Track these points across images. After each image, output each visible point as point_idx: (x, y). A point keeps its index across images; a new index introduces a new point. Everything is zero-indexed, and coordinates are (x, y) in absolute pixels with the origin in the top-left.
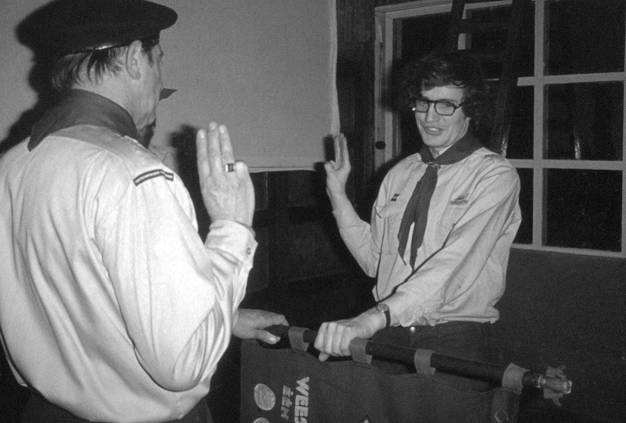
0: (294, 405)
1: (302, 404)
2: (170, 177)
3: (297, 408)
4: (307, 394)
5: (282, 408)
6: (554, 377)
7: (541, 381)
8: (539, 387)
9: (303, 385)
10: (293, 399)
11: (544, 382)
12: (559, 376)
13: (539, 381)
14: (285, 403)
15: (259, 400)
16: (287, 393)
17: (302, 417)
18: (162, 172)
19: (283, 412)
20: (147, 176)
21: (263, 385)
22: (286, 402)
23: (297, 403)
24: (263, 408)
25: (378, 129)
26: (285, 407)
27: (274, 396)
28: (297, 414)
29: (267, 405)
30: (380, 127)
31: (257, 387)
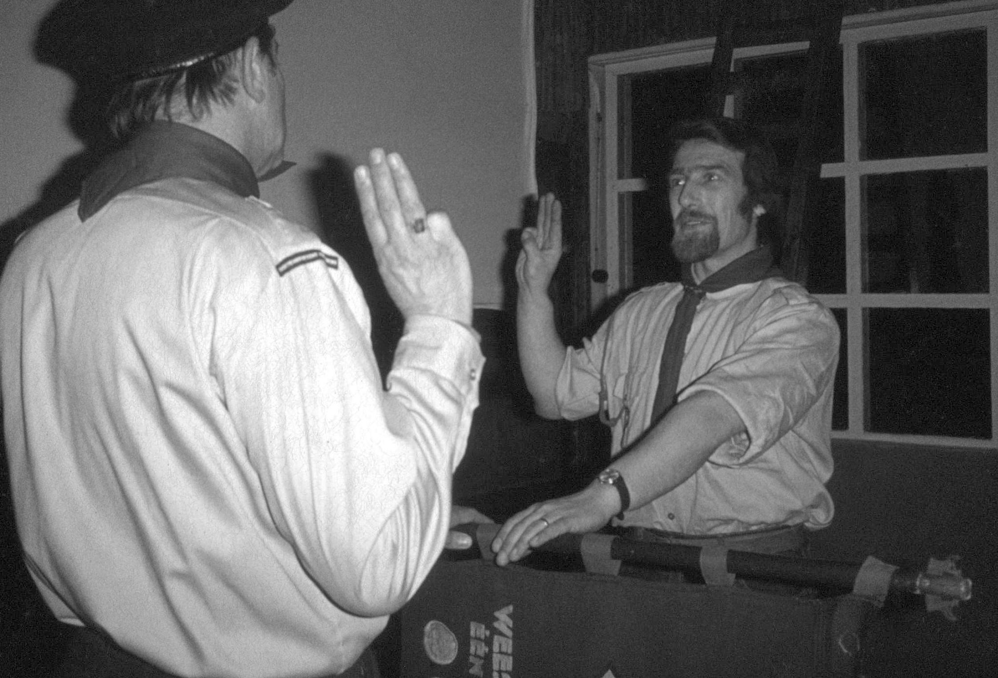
0: (491, 651)
1: (504, 649)
2: (333, 262)
3: (496, 658)
4: (509, 633)
5: (472, 659)
6: (941, 574)
7: (921, 583)
8: (918, 592)
9: (504, 619)
10: (489, 642)
11: (927, 583)
12: (950, 572)
13: (918, 583)
14: (476, 650)
15: (431, 648)
16: (478, 633)
17: (503, 672)
18: (321, 254)
19: (472, 665)
20: (297, 260)
21: (437, 622)
22: (479, 647)
23: (496, 648)
24: (438, 661)
25: (596, 249)
26: (476, 656)
27: (456, 641)
28: (495, 667)
29: (445, 657)
30: (599, 247)
31: (428, 627)
